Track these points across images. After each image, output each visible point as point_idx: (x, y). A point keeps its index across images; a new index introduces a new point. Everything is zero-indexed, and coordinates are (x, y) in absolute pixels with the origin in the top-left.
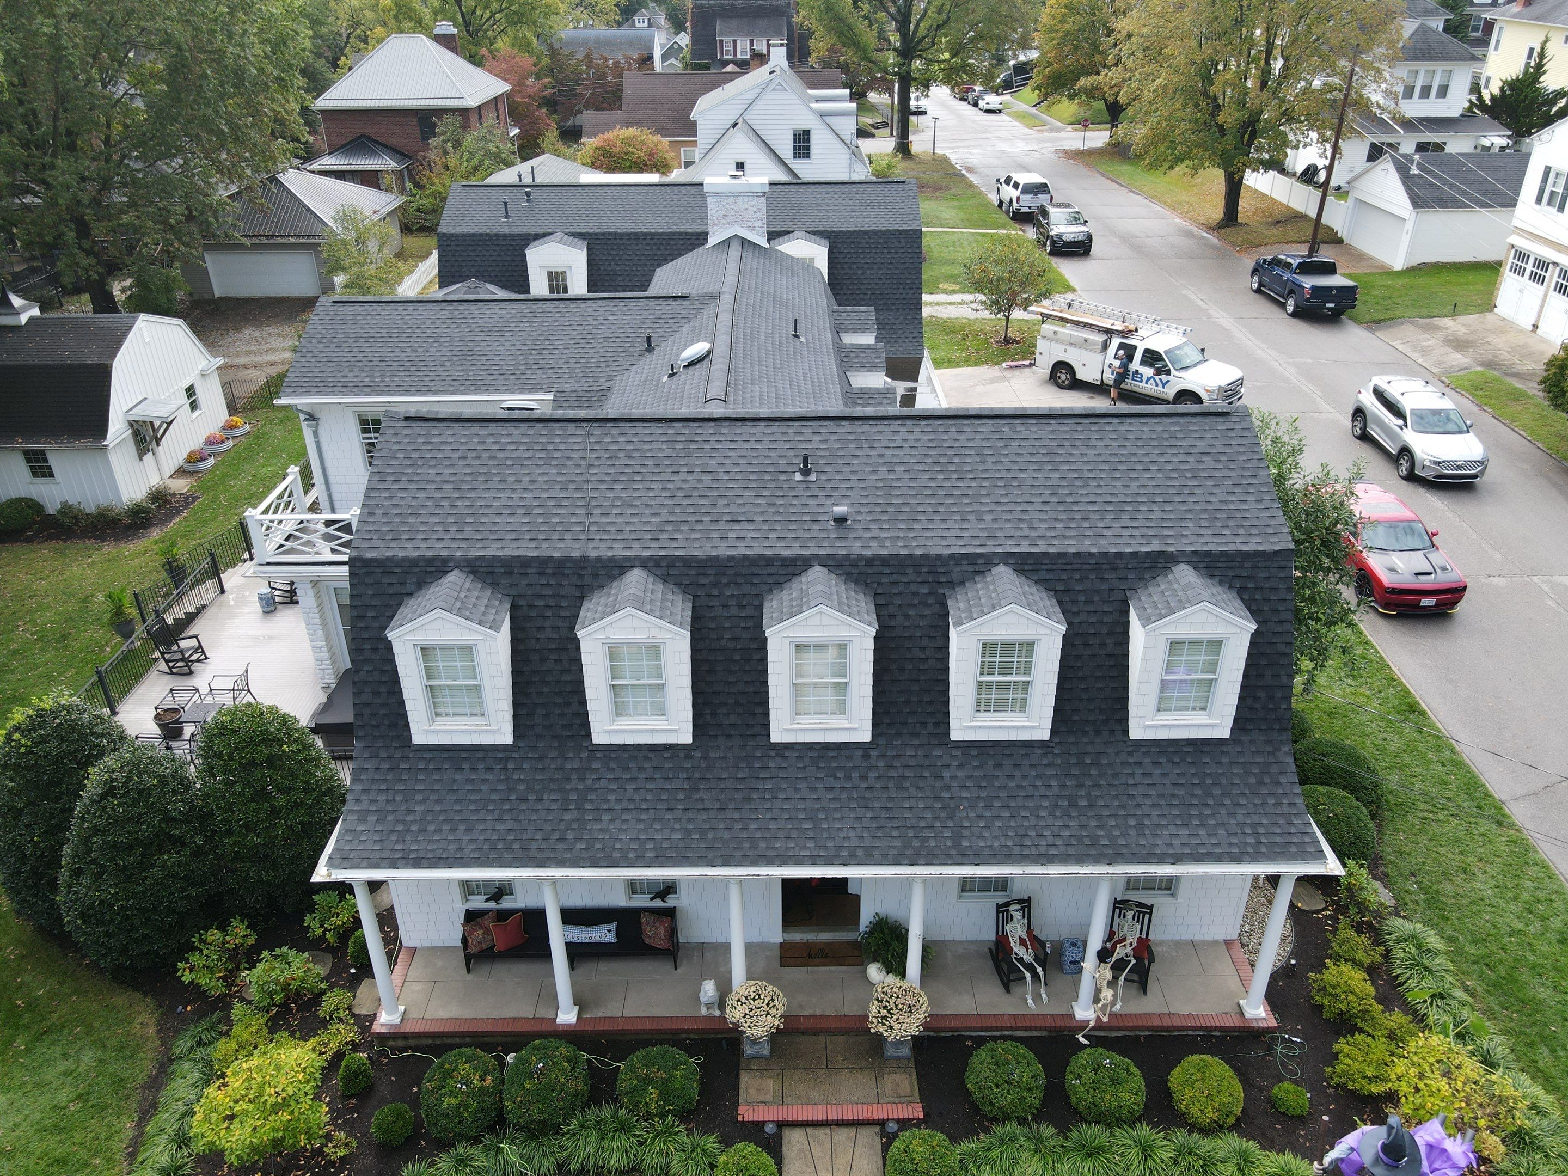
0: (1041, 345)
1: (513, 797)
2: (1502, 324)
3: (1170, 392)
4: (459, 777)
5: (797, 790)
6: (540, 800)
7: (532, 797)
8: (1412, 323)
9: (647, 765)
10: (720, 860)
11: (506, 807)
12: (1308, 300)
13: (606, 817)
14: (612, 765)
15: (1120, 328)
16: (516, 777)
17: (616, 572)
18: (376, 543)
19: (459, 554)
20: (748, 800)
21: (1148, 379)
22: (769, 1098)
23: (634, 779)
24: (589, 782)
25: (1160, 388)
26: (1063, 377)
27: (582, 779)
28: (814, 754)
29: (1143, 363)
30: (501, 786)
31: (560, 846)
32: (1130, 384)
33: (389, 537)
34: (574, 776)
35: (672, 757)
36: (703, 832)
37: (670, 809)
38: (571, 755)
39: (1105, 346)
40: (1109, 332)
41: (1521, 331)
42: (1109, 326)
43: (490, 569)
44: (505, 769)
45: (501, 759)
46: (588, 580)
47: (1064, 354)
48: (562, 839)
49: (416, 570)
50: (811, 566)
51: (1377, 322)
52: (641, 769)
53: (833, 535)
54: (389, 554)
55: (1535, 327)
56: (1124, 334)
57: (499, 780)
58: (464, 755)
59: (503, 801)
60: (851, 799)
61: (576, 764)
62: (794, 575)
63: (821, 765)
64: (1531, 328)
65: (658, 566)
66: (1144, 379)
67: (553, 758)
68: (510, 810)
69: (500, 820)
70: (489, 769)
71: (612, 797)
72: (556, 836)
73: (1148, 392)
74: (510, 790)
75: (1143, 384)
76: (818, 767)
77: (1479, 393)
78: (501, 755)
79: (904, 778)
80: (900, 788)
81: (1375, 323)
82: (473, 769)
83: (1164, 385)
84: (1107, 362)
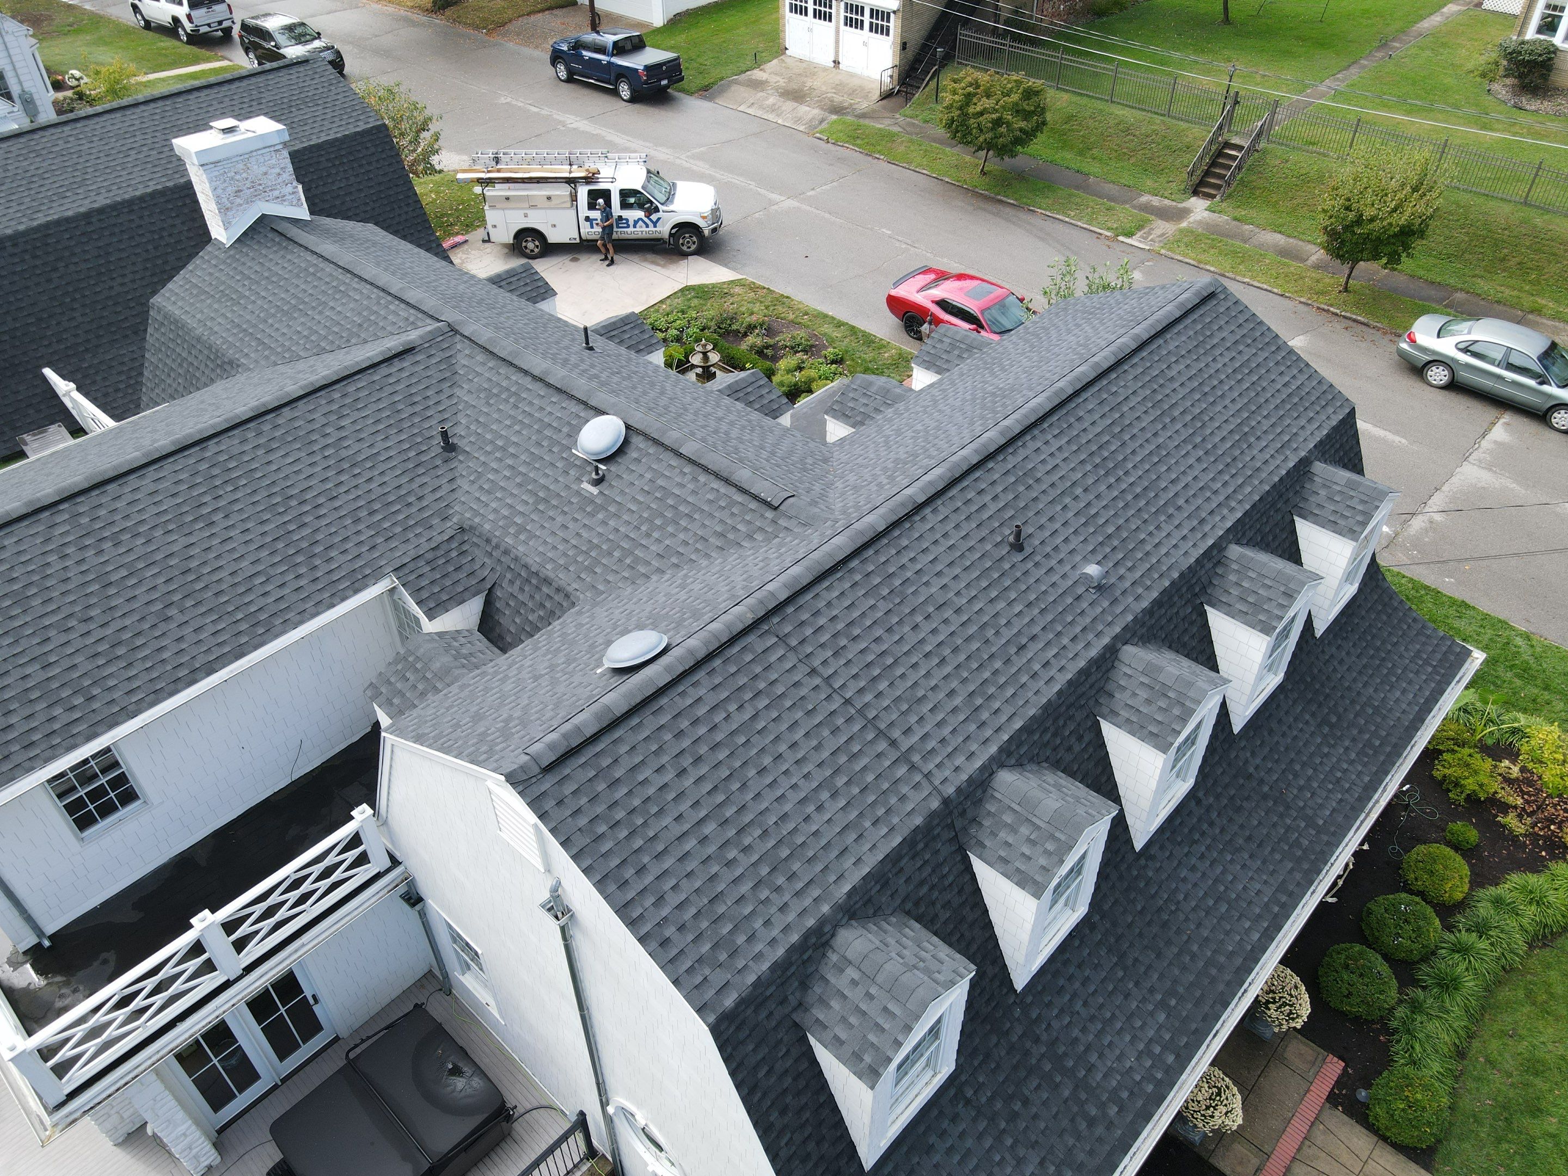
0: (491, 216)
1: (1003, 1125)
2: (804, 65)
3: (664, 229)
4: (937, 1158)
5: (1184, 880)
6: (1026, 1102)
7: (1017, 1106)
8: (736, 82)
9: (1072, 970)
10: (1218, 1007)
11: (1009, 1142)
12: (646, 83)
13: (1093, 1058)
14: (1047, 999)
15: (583, 174)
16: (984, 1100)
17: (979, 792)
18: (719, 977)
19: (825, 908)
20: (1165, 925)
21: (636, 222)
22: (1255, 1162)
23: (1074, 995)
24: (1044, 1037)
25: (651, 228)
26: (531, 245)
27: (1037, 1040)
28: (1168, 834)
29: (625, 205)
30: (982, 1125)
31: (1100, 1130)
32: (619, 233)
33: (723, 956)
34: (1028, 1044)
35: (1082, 941)
36: (1172, 993)
37: (1127, 996)
38: (1008, 1025)
39: (574, 198)
40: (571, 181)
41: (825, 69)
42: (567, 175)
43: (866, 898)
44: (968, 1102)
45: (956, 1095)
46: (959, 824)
47: (525, 220)
48: (1092, 1122)
49: (793, 969)
50: (1117, 651)
51: (706, 88)
52: (1071, 978)
53: (1106, 604)
54: (751, 979)
55: (836, 63)
56: (588, 180)
57: (974, 1120)
58: (922, 1129)
59: (999, 1139)
60: (1221, 852)
61: (1019, 1030)
62: (1108, 671)
63: (1179, 839)
64: (832, 65)
65: (1009, 754)
66: (631, 223)
67: (996, 1045)
68: (1016, 1142)
69: (1020, 1162)
70: (955, 1119)
71: (1076, 1032)
72: (1083, 1125)
73: (640, 236)
74: (992, 1119)
75: (631, 229)
76: (1179, 844)
77: (859, 142)
78: (952, 1092)
79: (1232, 798)
80: (1239, 809)
81: (706, 91)
82: (943, 1134)
83: (655, 225)
84: (582, 216)
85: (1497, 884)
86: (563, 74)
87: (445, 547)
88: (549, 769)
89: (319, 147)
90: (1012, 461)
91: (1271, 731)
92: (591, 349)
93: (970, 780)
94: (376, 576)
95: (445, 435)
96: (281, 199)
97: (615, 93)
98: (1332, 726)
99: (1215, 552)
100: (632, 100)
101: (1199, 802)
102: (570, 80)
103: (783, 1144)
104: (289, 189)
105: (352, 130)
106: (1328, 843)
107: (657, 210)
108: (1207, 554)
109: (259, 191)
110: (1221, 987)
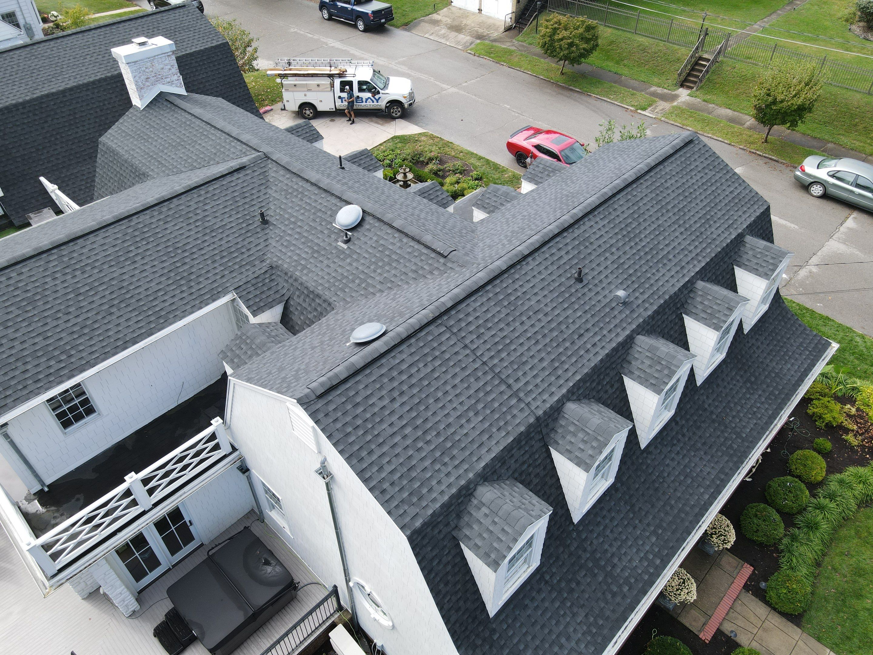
0: (286, 95)
1: (565, 595)
2: (462, 11)
3: (382, 104)
4: (529, 612)
5: (668, 465)
6: (578, 583)
7: (573, 585)
8: (423, 21)
9: (605, 512)
10: (685, 534)
11: (569, 604)
12: (373, 21)
13: (616, 560)
14: (591, 528)
15: (337, 72)
16: (555, 581)
17: (556, 414)
18: (412, 511)
19: (471, 475)
20: (656, 490)
21: (367, 100)
22: (703, 620)
23: (606, 527)
24: (589, 548)
25: (375, 103)
26: (308, 112)
27: (585, 550)
28: (659, 440)
29: (360, 90)
30: (554, 595)
31: (618, 599)
32: (357, 106)
33: (415, 500)
34: (580, 552)
35: (610, 498)
36: (659, 526)
37: (635, 527)
38: (569, 541)
39: (332, 85)
40: (331, 76)
41: (474, 14)
42: (328, 72)
43: (493, 470)
44: (547, 582)
45: (540, 579)
46: (544, 431)
47: (305, 98)
48: (614, 595)
49: (453, 508)
50: (634, 338)
51: (406, 24)
52: (604, 517)
53: (628, 312)
54: (430, 512)
55: (480, 10)
56: (340, 75)
57: (550, 592)
58: (521, 596)
59: (563, 602)
60: (688, 451)
61: (575, 544)
62: (628, 349)
63: (665, 443)
64: (478, 11)
65: (573, 394)
66: (364, 100)
67: (562, 552)
68: (573, 604)
69: (574, 615)
70: (539, 591)
71: (606, 546)
72: (609, 596)
73: (369, 107)
74: (560, 592)
75: (364, 103)
76: (666, 446)
77: (492, 55)
78: (538, 577)
79: (695, 421)
80: (699, 428)
81: (407, 26)
82: (533, 599)
83: (377, 101)
84: (336, 96)
85: (841, 473)
86: (326, 16)
87: (262, 277)
88: (320, 396)
89: (191, 54)
90: (577, 232)
91: (718, 385)
92: (343, 168)
93: (551, 407)
94: (225, 292)
95: (262, 215)
96: (171, 83)
97: (355, 26)
98: (752, 383)
99: (689, 285)
100: (365, 31)
101: (677, 423)
102: (330, 19)
103: (446, 601)
104: (176, 77)
105: (209, 45)
106: (748, 447)
107: (378, 93)
108: (685, 286)
109: (159, 79)
110: (687, 524)
